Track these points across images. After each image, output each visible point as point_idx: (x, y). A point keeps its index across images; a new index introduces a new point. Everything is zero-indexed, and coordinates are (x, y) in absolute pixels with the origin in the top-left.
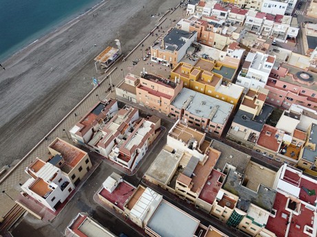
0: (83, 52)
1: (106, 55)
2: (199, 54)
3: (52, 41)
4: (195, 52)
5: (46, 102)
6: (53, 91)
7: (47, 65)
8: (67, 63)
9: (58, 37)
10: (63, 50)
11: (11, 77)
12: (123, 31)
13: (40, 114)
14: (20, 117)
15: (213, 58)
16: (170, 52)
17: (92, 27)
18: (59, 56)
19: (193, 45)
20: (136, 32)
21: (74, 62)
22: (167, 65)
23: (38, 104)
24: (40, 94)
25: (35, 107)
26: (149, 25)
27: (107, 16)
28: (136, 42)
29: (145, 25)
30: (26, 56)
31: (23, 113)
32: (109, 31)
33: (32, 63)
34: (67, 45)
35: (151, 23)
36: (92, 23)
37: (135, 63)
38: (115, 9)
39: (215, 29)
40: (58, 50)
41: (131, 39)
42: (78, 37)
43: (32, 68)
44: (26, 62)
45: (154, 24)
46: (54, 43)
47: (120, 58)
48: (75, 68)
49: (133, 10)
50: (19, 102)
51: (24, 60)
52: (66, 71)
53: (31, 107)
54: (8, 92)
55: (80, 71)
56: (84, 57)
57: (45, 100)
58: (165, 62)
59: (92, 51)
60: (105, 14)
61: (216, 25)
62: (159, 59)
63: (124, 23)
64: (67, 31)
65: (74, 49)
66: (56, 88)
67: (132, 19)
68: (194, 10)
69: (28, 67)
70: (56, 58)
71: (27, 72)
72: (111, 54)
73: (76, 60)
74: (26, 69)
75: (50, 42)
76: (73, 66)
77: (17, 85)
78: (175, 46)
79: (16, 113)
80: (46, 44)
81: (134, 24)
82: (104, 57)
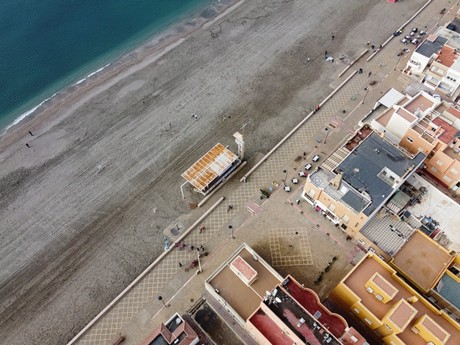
0: (170, 131)
4: (410, 204)
5: (67, 259)
7: (97, 148)
8: (135, 155)
9: (136, 76)
10: (136, 115)
11: (28, 165)
12: (260, 88)
13: (48, 293)
14: (10, 289)
17: (202, 63)
18: (124, 130)
20: (285, 98)
21: (145, 155)
22: (335, 222)
23: (51, 260)
24: (63, 230)
25: (45, 266)
26: (317, 84)
27: (238, 40)
28: (281, 129)
29: (308, 80)
31: (20, 278)
32: (232, 82)
33: (74, 138)
35: (322, 77)
36: (205, 53)
37: (266, 194)
40: (126, 113)
41: (271, 114)
42: (169, 87)
43: (69, 152)
44: (62, 132)
45: (327, 82)
46: (123, 93)
47: (240, 170)
48: (145, 174)
49: (292, 32)
51: (61, 125)
52: (126, 178)
53: (36, 267)
54: (11, 206)
55: (152, 185)
56: (169, 146)
57: (67, 253)
60: (234, 32)
62: (319, 203)
63: (267, 65)
64: (155, 63)
65: (157, 117)
66: (99, 220)
70: (118, 134)
73: (151, 150)
74: (59, 150)
75: (118, 87)
76: (143, 166)
77: (31, 192)
78: (366, 197)
80: (109, 92)
81: (287, 72)
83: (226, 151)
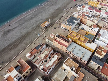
0: (37, 22)
1: (44, 24)
2: (80, 27)
3: (27, 16)
4: (79, 26)
5: (20, 40)
6: (24, 36)
7: (24, 25)
8: (31, 25)
9: (29, 15)
10: (30, 20)
11: (10, 28)
12: (52, 14)
13: (17, 45)
14: (10, 45)
15: (86, 30)
16: (69, 26)
17: (41, 12)
19: (78, 24)
20: (57, 15)
21: (33, 25)
22: (67, 30)
24: (19, 37)
25: (16, 42)
26: (62, 13)
27: (47, 8)
28: (57, 20)
29: (61, 13)
30: (17, 21)
31: (12, 44)
32: (47, 14)
33: (19, 24)
34: (32, 18)
35: (63, 12)
36: (42, 10)
37: (55, 28)
38: (51, 6)
39: (88, 18)
40: (28, 20)
41: (55, 18)
42: (36, 16)
43: (18, 26)
44: (16, 23)
45: (64, 13)
46: (27, 17)
47: (50, 26)
48: (33, 28)
49: (57, 7)
50: (11, 39)
51: (16, 22)
52: (30, 29)
53: (15, 42)
54: (8, 34)
55: (35, 29)
56: (37, 24)
57: (20, 39)
58: (66, 29)
59: (40, 22)
61: (88, 16)
62: (64, 28)
63: (53, 11)
64: (33, 13)
65: (34, 20)
66: (25, 35)
67: (56, 10)
68: (80, 9)
69: (17, 25)
70: (27, 23)
71: (16, 27)
72: (47, 24)
73: (34, 24)
74: (16, 26)
75: (26, 16)
76: (32, 27)
77: (12, 32)
78: (71, 24)
79: (9, 43)
80: (24, 17)
81: (57, 12)
82: (44, 25)
83: (47, 22)
